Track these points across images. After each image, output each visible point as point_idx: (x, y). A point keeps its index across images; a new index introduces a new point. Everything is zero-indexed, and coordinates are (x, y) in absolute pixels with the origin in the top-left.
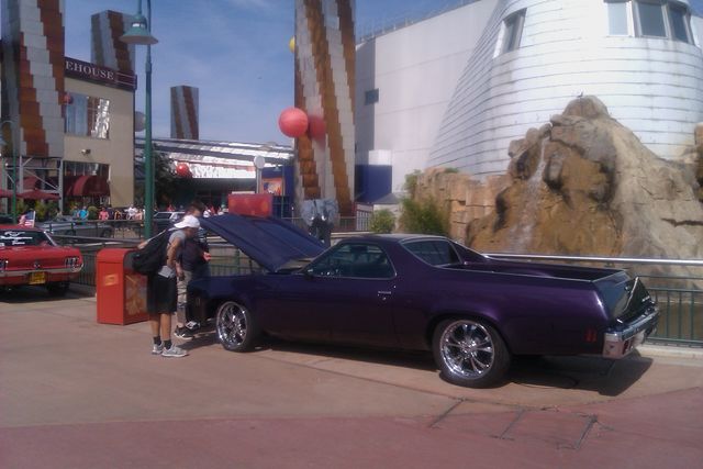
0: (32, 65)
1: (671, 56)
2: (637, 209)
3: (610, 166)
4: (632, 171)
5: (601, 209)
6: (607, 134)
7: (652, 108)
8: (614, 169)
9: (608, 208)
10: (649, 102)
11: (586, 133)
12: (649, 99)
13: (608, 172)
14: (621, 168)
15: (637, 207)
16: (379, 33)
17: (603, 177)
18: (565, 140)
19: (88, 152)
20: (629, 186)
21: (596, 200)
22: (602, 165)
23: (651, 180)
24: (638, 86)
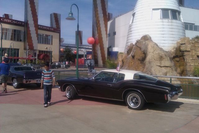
0: (30, 28)
1: (170, 24)
2: (149, 63)
3: (145, 52)
4: (151, 54)
5: (141, 63)
6: (148, 44)
7: (163, 37)
8: (146, 53)
9: (143, 63)
10: (163, 36)
11: (143, 44)
12: (162, 35)
13: (145, 54)
14: (148, 53)
15: (150, 62)
16: (116, 17)
17: (143, 55)
18: (139, 46)
19: (47, 48)
20: (149, 57)
21: (140, 61)
22: (144, 52)
23: (155, 56)
24: (160, 32)
